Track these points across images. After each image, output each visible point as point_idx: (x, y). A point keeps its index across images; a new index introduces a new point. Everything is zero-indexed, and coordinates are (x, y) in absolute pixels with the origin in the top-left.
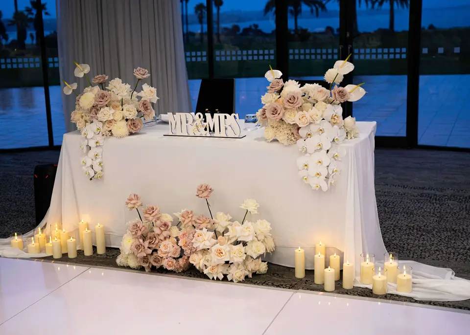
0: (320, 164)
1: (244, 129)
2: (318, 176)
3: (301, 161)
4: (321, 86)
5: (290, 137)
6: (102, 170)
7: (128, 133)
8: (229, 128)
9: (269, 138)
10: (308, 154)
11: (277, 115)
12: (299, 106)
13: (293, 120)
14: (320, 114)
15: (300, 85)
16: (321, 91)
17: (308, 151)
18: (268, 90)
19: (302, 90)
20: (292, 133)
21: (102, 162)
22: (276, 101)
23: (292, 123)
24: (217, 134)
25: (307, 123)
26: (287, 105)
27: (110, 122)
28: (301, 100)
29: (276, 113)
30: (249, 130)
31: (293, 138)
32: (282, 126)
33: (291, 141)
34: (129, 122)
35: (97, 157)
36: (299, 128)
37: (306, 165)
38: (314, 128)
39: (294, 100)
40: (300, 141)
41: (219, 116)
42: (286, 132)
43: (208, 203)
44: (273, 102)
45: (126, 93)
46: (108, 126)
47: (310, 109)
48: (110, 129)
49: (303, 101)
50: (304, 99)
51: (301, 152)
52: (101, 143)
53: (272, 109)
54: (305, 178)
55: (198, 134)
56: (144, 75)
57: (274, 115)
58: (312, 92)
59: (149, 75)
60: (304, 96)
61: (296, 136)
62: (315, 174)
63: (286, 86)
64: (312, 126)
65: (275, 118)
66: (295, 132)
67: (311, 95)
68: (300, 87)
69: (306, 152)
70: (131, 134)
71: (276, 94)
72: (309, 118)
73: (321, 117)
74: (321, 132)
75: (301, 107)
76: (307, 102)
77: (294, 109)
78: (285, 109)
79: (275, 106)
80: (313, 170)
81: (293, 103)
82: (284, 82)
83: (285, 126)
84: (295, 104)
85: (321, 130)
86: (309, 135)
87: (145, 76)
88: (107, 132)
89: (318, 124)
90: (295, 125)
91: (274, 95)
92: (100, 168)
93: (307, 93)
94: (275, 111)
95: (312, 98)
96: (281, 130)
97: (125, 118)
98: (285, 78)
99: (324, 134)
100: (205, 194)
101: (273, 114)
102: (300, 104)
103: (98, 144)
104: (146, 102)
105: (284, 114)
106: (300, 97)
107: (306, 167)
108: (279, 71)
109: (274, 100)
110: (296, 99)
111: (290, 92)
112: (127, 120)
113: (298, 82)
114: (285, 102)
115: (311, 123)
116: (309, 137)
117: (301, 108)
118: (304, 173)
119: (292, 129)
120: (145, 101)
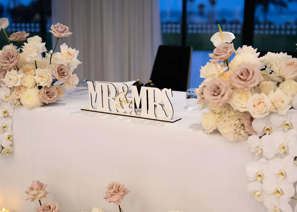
0: (282, 177)
1: (184, 108)
2: (278, 195)
3: (253, 169)
4: (291, 56)
5: (238, 130)
6: (11, 146)
7: (40, 104)
8: (159, 107)
9: (208, 128)
10: (263, 160)
11: (219, 96)
12: (255, 85)
13: (244, 106)
14: (287, 100)
15: (259, 53)
16: (290, 64)
17: (264, 153)
18: (211, 58)
19: (261, 62)
20: (243, 125)
21: (12, 136)
22: (220, 75)
23: (242, 110)
24: (143, 113)
25: (265, 113)
26: (237, 83)
27: (19, 88)
28: (258, 77)
29: (219, 94)
30: (190, 109)
31: (242, 132)
32: (227, 112)
33: (239, 136)
34: (42, 90)
35: (5, 129)
36: (252, 119)
37: (260, 176)
38: (276, 120)
39: (248, 76)
40: (254, 139)
41: (147, 91)
42: (232, 122)
43: (120, 209)
44: (216, 76)
45: (36, 54)
46: (17, 93)
47: (272, 91)
48: (18, 97)
49: (262, 78)
50: (263, 75)
51: (253, 154)
52: (10, 112)
53: (214, 87)
54: (257, 193)
55: (121, 112)
56: (63, 32)
57: (214, 97)
58: (277, 66)
59: (70, 33)
60: (264, 69)
61: (247, 130)
62: (273, 190)
63: (238, 54)
64: (273, 117)
65: (217, 101)
66: (246, 123)
67: (275, 68)
68: (259, 57)
69: (261, 155)
70: (45, 105)
71: (222, 66)
72: (270, 105)
73: (290, 104)
74: (287, 128)
75: (258, 85)
76: (268, 79)
77: (246, 89)
78: (234, 88)
79: (217, 83)
80: (270, 185)
81: (245, 80)
82: (236, 48)
83: (232, 113)
84: (249, 82)
85: (287, 125)
86: (268, 129)
87: (63, 35)
88: (15, 101)
89: (282, 115)
90: (246, 114)
91: (219, 66)
92: (9, 142)
93: (268, 66)
94: (217, 91)
95: (275, 73)
96: (227, 118)
97: (38, 85)
98: (238, 43)
99: (292, 132)
100: (115, 198)
101: (214, 95)
102: (257, 83)
103: (6, 115)
104: (62, 67)
105: (230, 96)
106: (258, 72)
107: (259, 179)
108: (231, 34)
109: (217, 74)
110: (251, 75)
111: (243, 63)
112: (40, 87)
113: (256, 49)
114: (233, 78)
115: (271, 113)
116: (267, 132)
117: (258, 89)
118: (255, 186)
119: (242, 118)
120: (62, 65)
